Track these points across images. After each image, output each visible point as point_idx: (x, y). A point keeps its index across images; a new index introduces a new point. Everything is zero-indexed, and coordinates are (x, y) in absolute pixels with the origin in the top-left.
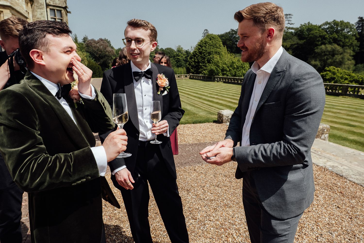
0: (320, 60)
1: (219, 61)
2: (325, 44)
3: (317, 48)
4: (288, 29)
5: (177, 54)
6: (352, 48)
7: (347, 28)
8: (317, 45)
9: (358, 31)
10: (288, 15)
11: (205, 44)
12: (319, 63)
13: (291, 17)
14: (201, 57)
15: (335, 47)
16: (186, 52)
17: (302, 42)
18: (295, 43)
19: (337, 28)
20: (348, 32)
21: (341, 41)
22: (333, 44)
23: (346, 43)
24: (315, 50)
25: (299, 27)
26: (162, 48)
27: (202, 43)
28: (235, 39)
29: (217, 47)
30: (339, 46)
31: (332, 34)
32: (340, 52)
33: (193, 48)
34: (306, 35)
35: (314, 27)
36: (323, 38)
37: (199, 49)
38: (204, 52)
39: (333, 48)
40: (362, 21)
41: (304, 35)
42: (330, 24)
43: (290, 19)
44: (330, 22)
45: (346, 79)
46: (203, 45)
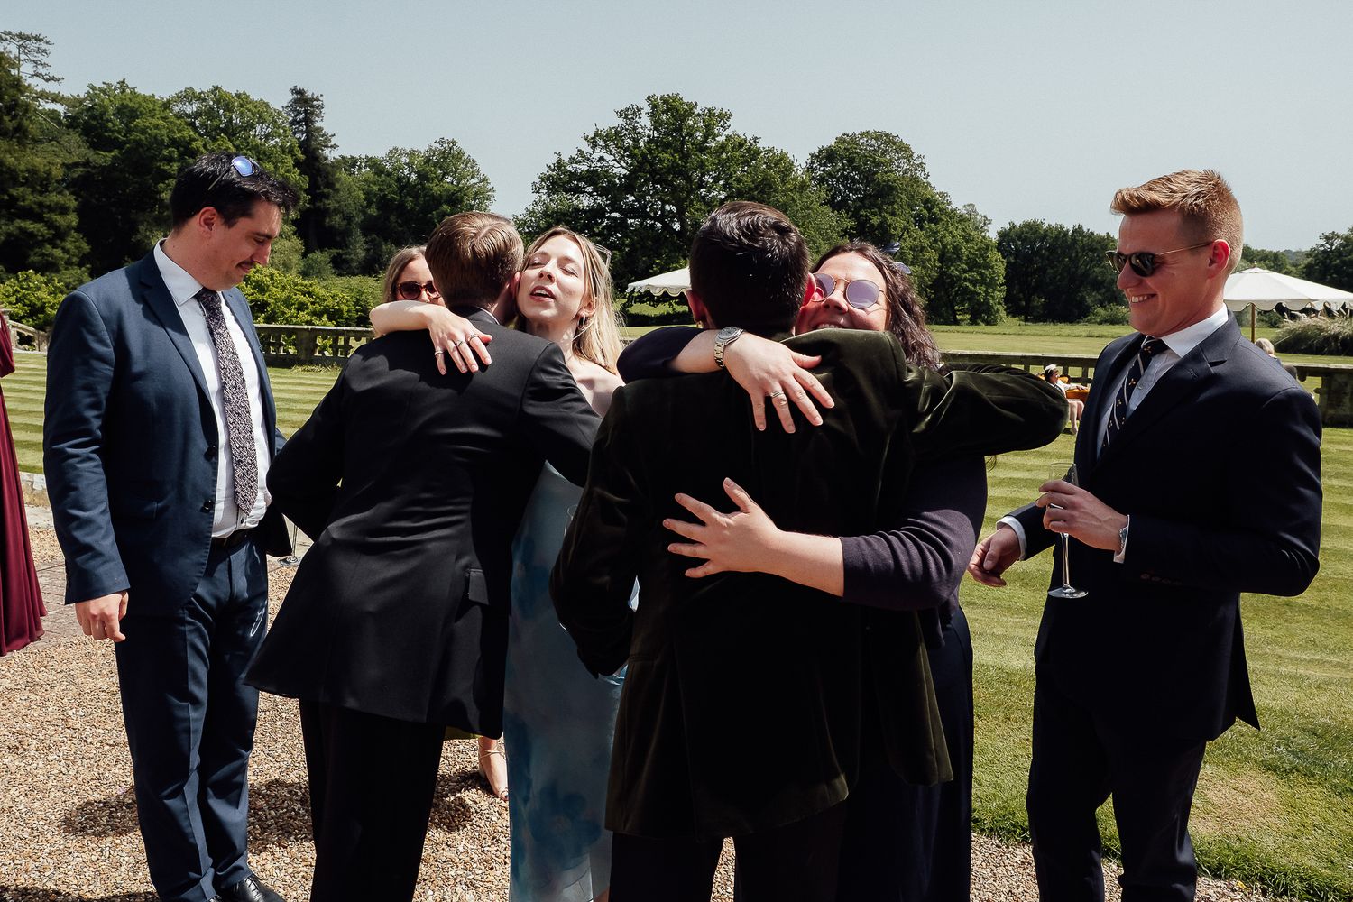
4: (35, 99)
7: (263, 123)
9: (298, 136)
10: (28, 38)
13: (44, 51)
17: (103, 158)
18: (76, 159)
19: (231, 119)
24: (159, 193)
25: (82, 97)
31: (214, 139)
34: (119, 132)
35: (144, 104)
40: (305, 105)
41: (107, 130)
42: (204, 100)
43: (39, 57)
44: (202, 92)
45: (302, 307)
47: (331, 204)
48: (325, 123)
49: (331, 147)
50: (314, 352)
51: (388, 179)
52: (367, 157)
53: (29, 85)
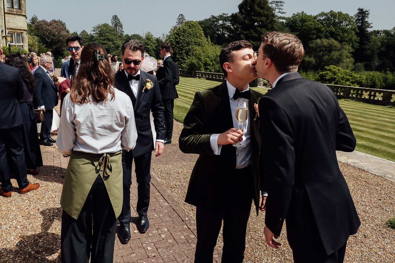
0: (315, 57)
1: (201, 54)
2: (320, 38)
3: (312, 42)
4: (278, 19)
5: (145, 42)
6: (351, 44)
7: (346, 21)
8: (312, 39)
9: (358, 24)
10: (278, 2)
11: (184, 32)
12: (314, 60)
13: (282, 5)
14: (178, 47)
15: (332, 42)
16: (157, 40)
19: (335, 20)
20: (347, 25)
21: (339, 35)
22: (330, 38)
23: (345, 37)
24: (309, 44)
25: (291, 17)
26: (128, 34)
27: (180, 31)
28: (216, 27)
29: (197, 37)
30: (337, 41)
31: (328, 27)
32: (337, 47)
33: (165, 36)
34: (300, 27)
35: (308, 18)
36: (319, 30)
37: (176, 38)
38: (181, 42)
39: (330, 43)
40: (362, 14)
41: (296, 26)
42: (327, 15)
43: (281, 7)
44: (327, 13)
45: (348, 80)
46: (180, 33)
47: (367, 47)
48: (369, 20)
49: (370, 27)
50: (349, 95)
51: (392, 37)
52: (384, 30)
53: (276, 15)
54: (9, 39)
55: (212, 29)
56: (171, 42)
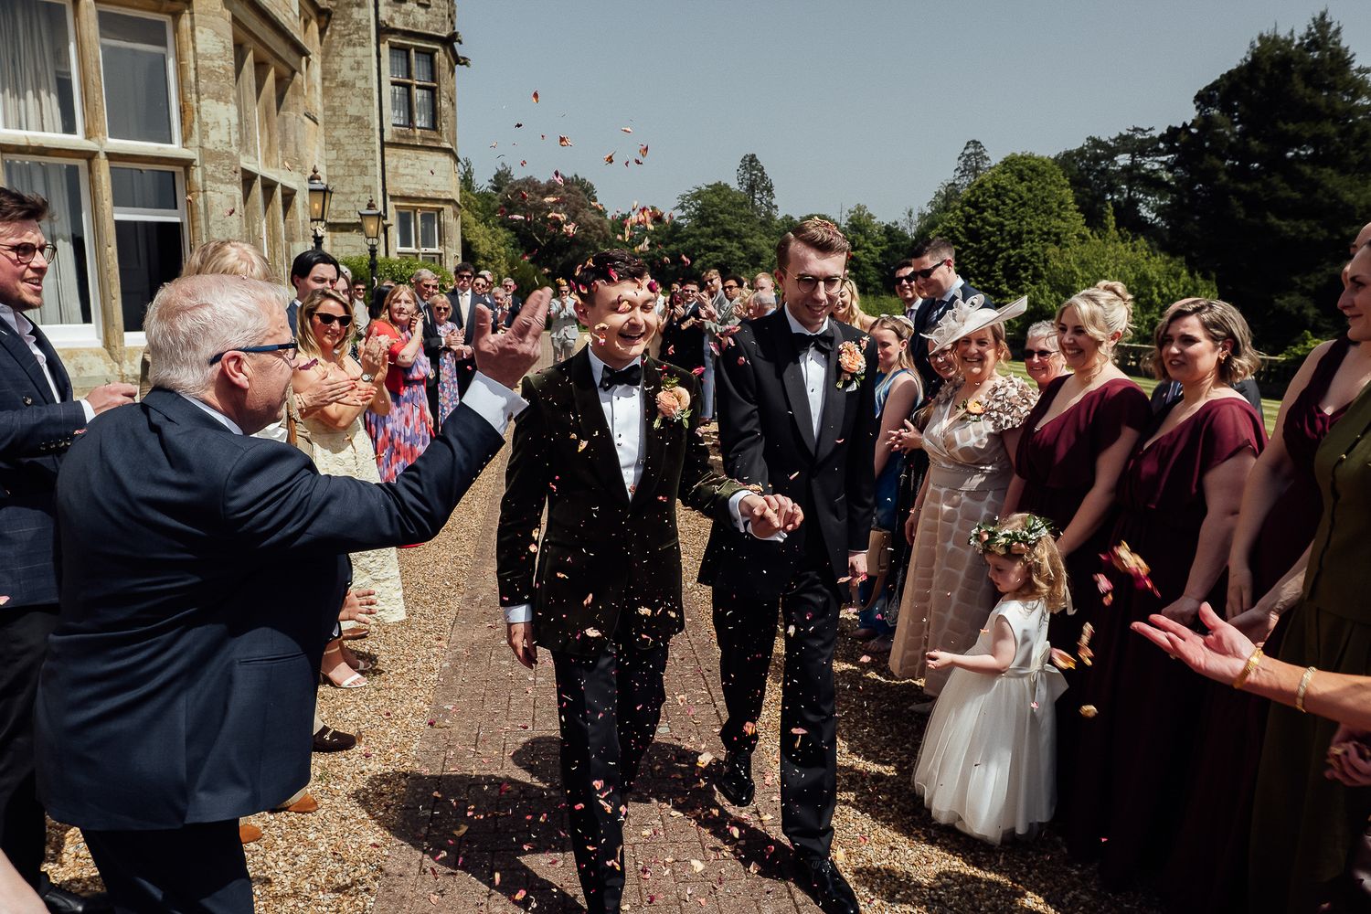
1: (1073, 272)
11: (998, 196)
14: (978, 252)
16: (885, 232)
27: (984, 194)
29: (1049, 212)
33: (915, 217)
37: (969, 218)
38: (988, 232)
46: (985, 201)
54: (372, 227)
55: (1090, 187)
56: (951, 235)
